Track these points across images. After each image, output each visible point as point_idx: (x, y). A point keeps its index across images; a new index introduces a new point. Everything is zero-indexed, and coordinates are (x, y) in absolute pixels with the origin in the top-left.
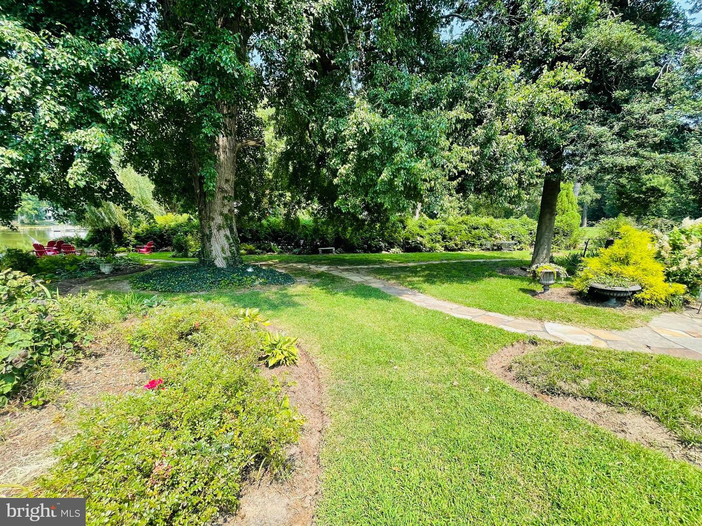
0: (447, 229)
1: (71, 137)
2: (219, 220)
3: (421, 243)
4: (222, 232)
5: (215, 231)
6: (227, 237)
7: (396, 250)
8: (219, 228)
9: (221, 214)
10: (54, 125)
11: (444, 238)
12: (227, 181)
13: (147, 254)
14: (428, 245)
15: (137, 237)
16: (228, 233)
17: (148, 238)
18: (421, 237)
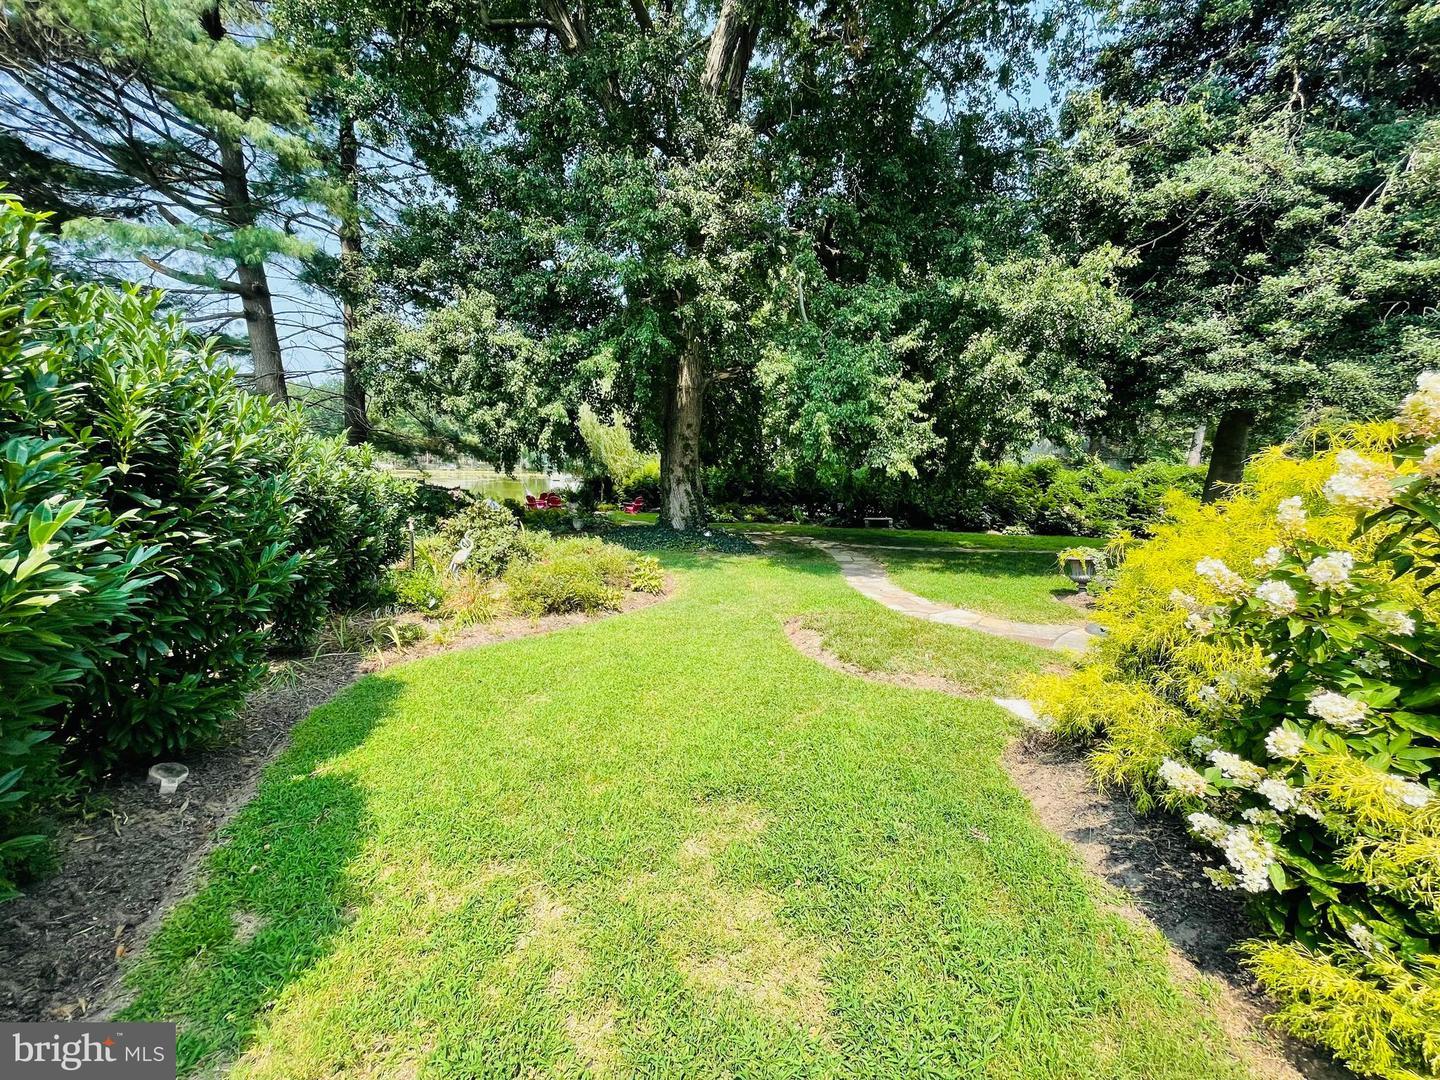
0: (1142, 492)
1: (543, 412)
2: (679, 472)
3: (1070, 518)
4: (682, 487)
5: (674, 486)
6: (687, 493)
7: (1019, 530)
8: (679, 481)
9: (681, 465)
10: (534, 405)
11: (1133, 509)
12: (689, 426)
13: (633, 514)
14: (1088, 523)
15: (627, 491)
16: (689, 489)
17: (639, 493)
18: (1080, 506)
